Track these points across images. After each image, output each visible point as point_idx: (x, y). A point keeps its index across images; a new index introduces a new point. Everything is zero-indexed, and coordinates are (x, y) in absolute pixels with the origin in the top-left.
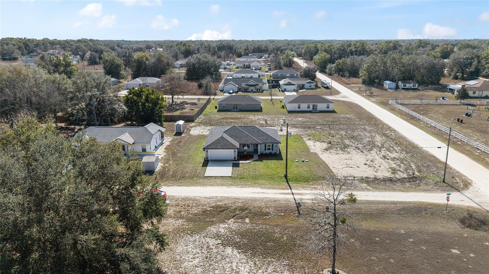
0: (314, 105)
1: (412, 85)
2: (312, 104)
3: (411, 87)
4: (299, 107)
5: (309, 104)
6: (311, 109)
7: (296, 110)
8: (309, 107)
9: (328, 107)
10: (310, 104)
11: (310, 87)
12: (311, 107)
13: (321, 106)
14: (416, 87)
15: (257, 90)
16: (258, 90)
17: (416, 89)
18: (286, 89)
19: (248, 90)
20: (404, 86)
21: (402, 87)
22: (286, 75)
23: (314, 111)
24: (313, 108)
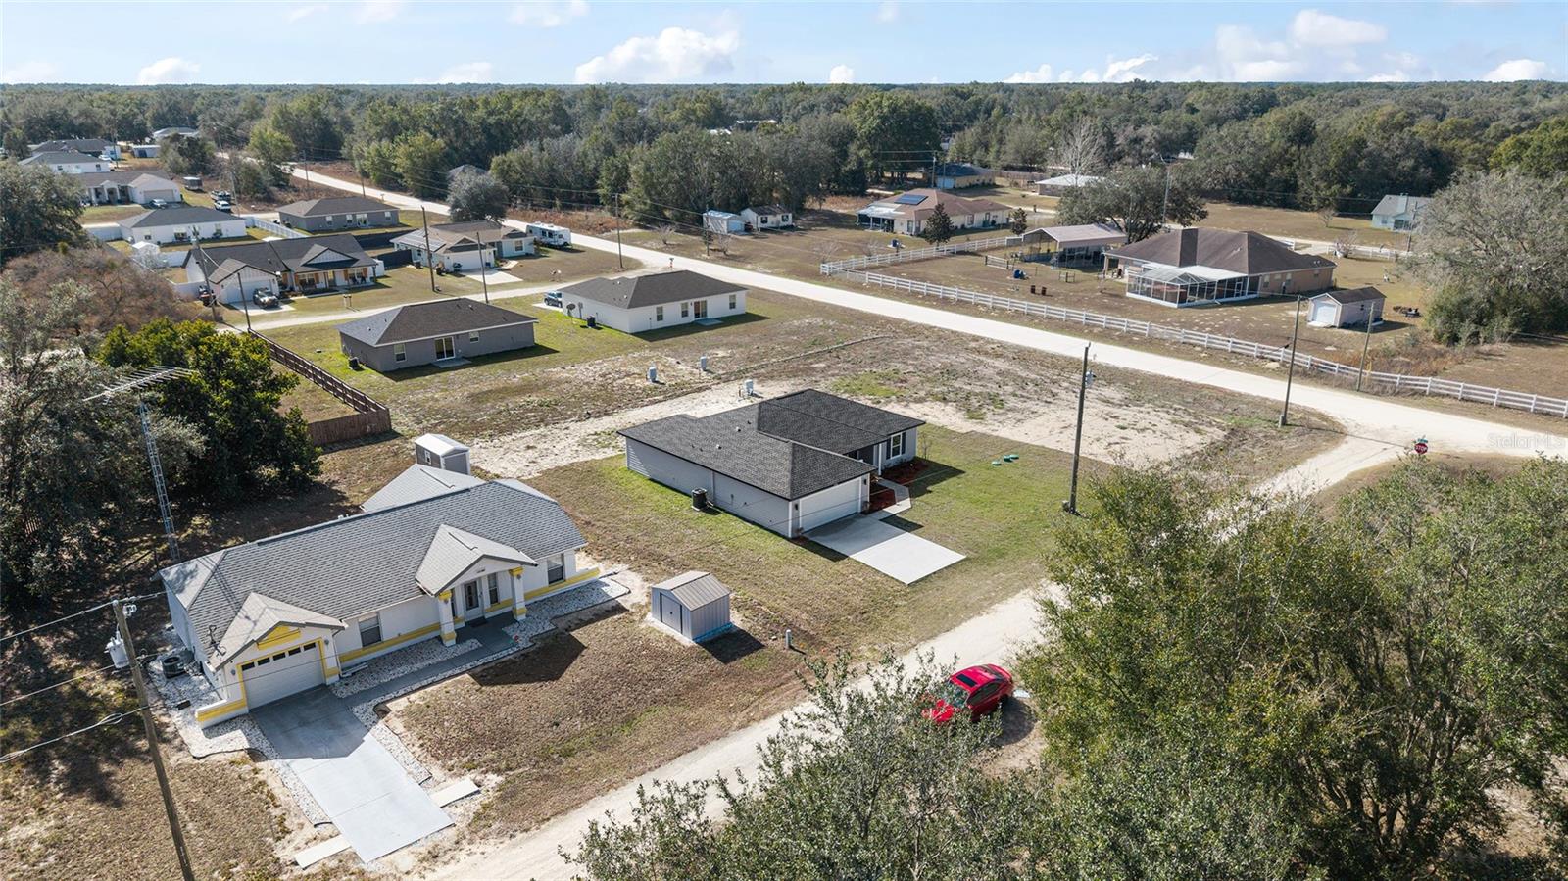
0: (697, 304)
1: (779, 217)
2: (693, 301)
3: (779, 223)
4: (660, 318)
5: (681, 302)
6: (690, 318)
9: (733, 306)
10: (689, 301)
11: (517, 249)
12: (691, 310)
13: (717, 306)
14: (790, 222)
15: (354, 280)
16: (359, 280)
17: (790, 228)
18: (459, 265)
19: (318, 286)
20: (763, 222)
21: (760, 226)
22: (354, 215)
23: (699, 323)
24: (697, 315)
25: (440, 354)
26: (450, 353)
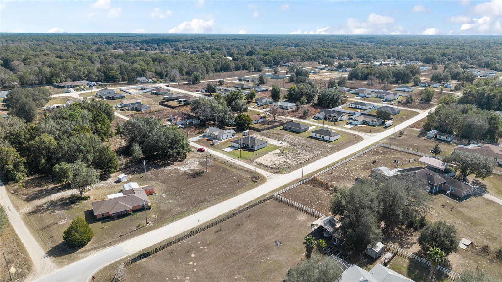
1: (445, 138)
2: (322, 135)
7: (313, 136)
8: (320, 137)
9: (329, 139)
11: (372, 124)
13: (326, 138)
14: (449, 140)
16: (336, 120)
18: (351, 123)
19: (330, 119)
20: (439, 137)
26: (291, 129)
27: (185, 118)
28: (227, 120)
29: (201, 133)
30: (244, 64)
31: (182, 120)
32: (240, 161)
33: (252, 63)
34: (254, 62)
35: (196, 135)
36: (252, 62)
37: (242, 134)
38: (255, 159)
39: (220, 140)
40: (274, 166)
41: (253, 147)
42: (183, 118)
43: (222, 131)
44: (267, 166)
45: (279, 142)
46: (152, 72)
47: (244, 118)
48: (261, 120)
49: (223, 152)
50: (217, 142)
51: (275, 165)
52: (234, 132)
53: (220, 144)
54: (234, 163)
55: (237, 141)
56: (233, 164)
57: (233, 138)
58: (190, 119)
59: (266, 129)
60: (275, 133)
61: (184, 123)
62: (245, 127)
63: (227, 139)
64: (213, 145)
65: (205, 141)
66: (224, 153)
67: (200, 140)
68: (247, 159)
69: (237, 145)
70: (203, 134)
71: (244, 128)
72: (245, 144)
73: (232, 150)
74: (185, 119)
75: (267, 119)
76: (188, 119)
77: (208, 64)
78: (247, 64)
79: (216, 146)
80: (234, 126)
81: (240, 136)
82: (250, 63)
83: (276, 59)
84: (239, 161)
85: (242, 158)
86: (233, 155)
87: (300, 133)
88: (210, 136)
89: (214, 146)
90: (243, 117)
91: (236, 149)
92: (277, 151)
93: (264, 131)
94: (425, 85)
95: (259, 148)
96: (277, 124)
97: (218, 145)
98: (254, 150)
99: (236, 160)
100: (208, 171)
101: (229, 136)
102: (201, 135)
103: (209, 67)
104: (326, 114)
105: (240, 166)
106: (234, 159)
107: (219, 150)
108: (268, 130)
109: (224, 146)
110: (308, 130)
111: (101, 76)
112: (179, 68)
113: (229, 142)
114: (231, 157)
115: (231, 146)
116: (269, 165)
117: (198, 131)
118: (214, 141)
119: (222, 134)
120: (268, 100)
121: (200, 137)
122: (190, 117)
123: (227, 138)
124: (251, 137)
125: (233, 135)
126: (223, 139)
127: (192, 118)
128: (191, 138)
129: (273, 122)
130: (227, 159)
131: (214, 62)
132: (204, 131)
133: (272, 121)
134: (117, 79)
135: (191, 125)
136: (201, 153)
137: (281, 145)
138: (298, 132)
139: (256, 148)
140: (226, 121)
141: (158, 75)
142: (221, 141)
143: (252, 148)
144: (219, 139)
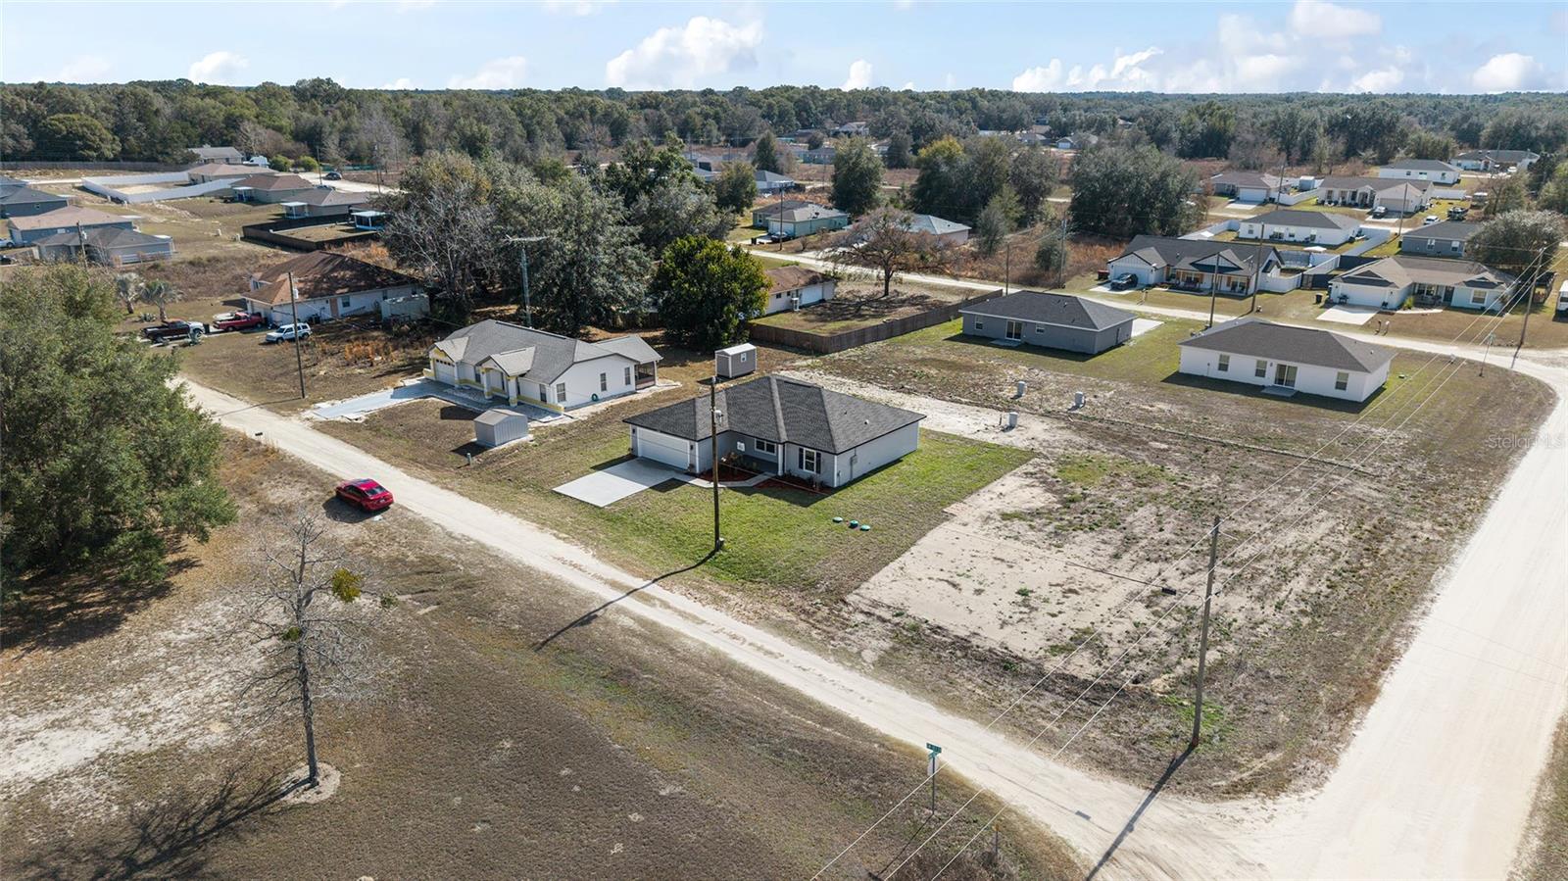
0: (1281, 368)
2: (1276, 362)
4: (1223, 367)
5: (1265, 359)
6: (1269, 380)
7: (1210, 375)
8: (1260, 373)
9: (1341, 386)
10: (1269, 361)
11: (1475, 300)
12: (1271, 373)
13: (1312, 377)
19: (1200, 286)
23: (1284, 391)
24: (1280, 381)
25: (1010, 335)
26: (1018, 336)
27: (335, 284)
28: (600, 281)
29: (415, 367)
30: (686, 122)
31: (310, 294)
32: (718, 601)
33: (717, 118)
34: (723, 115)
35: (376, 383)
36: (717, 113)
37: (706, 368)
38: (863, 574)
39: (547, 412)
40: (1083, 665)
41: (814, 461)
42: (318, 282)
43: (557, 343)
44: (1006, 665)
45: (992, 418)
46: (279, 129)
47: (713, 267)
48: (811, 295)
49: (555, 509)
50: (520, 428)
51: (1085, 639)
52: (650, 355)
53: (540, 440)
54: (654, 635)
55: (672, 418)
56: (646, 653)
57: (644, 394)
58: (370, 287)
59: (861, 338)
60: (924, 361)
61: (327, 315)
62: (724, 326)
63: (600, 407)
64: (475, 449)
65: (422, 420)
66: (557, 526)
67: (389, 414)
68: (783, 584)
69: (677, 449)
70: (428, 373)
71: (717, 336)
72: (742, 437)
73: (640, 487)
74: (331, 291)
75: (843, 289)
76: (356, 289)
77: (536, 112)
78: (698, 120)
79: (503, 455)
80: (650, 324)
81: (692, 383)
82: (706, 116)
83: (806, 111)
84: (708, 612)
85: (730, 568)
86: (643, 543)
87: (1094, 356)
88: (470, 388)
89: (489, 462)
90: (709, 259)
91: (669, 477)
92: (1015, 491)
93: (851, 352)
94: (1482, 164)
95: (859, 469)
96: (908, 311)
97: (526, 446)
98: (827, 490)
99: (677, 598)
100: (330, 783)
101: (617, 383)
102: (412, 382)
103: (539, 123)
104: (1171, 259)
105: (726, 669)
106: (655, 590)
107: (525, 498)
108: (872, 347)
109: (573, 456)
110: (1129, 338)
111: (13, 136)
112: (405, 123)
113: (616, 428)
114: (623, 565)
115: (632, 456)
116: (1026, 642)
117: (398, 357)
118: (491, 417)
119: (558, 367)
120: (825, 214)
121: (400, 392)
122: (369, 277)
123: (595, 399)
124: (785, 383)
125: (644, 375)
126: (571, 400)
127: (383, 285)
128: (324, 405)
129: (884, 303)
130: (585, 585)
131: (562, 113)
132: (433, 355)
133: (870, 300)
134: (90, 148)
135: (370, 322)
136: (346, 532)
137: (1017, 440)
138: (1082, 355)
139: (839, 469)
140: (590, 289)
141: (302, 141)
142: (552, 422)
143: (806, 473)
144: (535, 408)
